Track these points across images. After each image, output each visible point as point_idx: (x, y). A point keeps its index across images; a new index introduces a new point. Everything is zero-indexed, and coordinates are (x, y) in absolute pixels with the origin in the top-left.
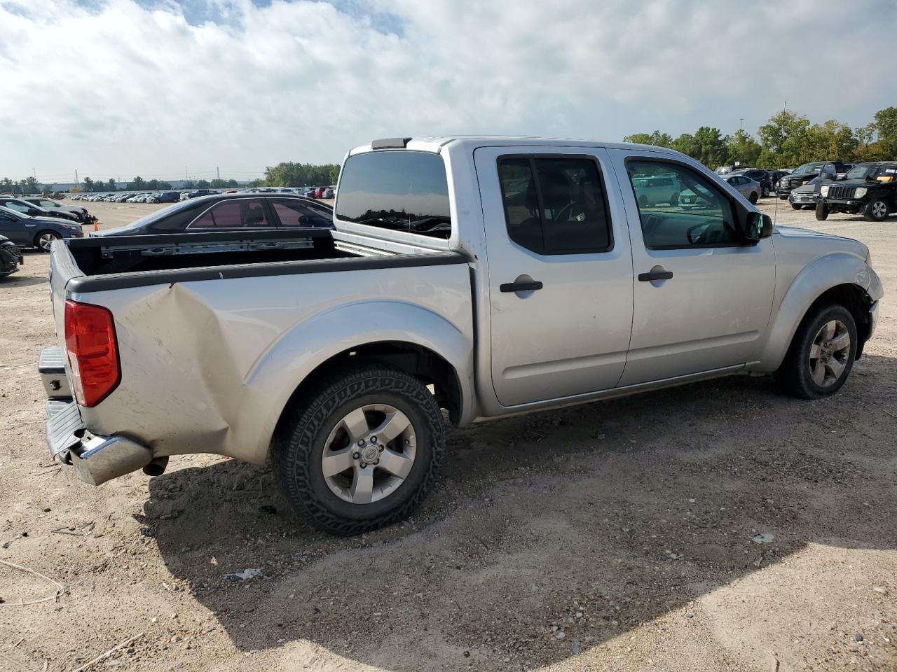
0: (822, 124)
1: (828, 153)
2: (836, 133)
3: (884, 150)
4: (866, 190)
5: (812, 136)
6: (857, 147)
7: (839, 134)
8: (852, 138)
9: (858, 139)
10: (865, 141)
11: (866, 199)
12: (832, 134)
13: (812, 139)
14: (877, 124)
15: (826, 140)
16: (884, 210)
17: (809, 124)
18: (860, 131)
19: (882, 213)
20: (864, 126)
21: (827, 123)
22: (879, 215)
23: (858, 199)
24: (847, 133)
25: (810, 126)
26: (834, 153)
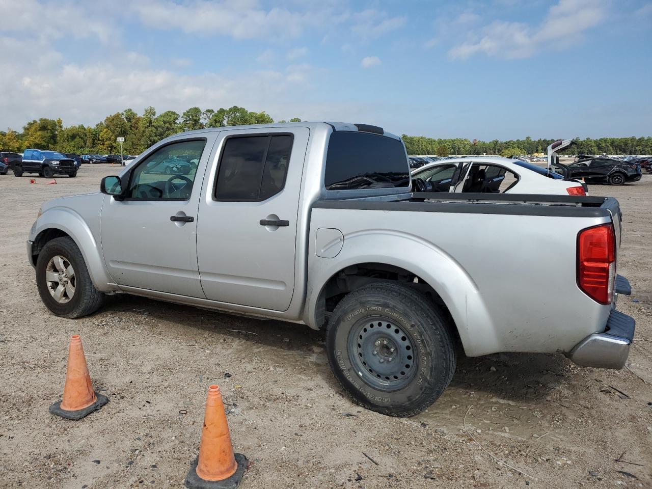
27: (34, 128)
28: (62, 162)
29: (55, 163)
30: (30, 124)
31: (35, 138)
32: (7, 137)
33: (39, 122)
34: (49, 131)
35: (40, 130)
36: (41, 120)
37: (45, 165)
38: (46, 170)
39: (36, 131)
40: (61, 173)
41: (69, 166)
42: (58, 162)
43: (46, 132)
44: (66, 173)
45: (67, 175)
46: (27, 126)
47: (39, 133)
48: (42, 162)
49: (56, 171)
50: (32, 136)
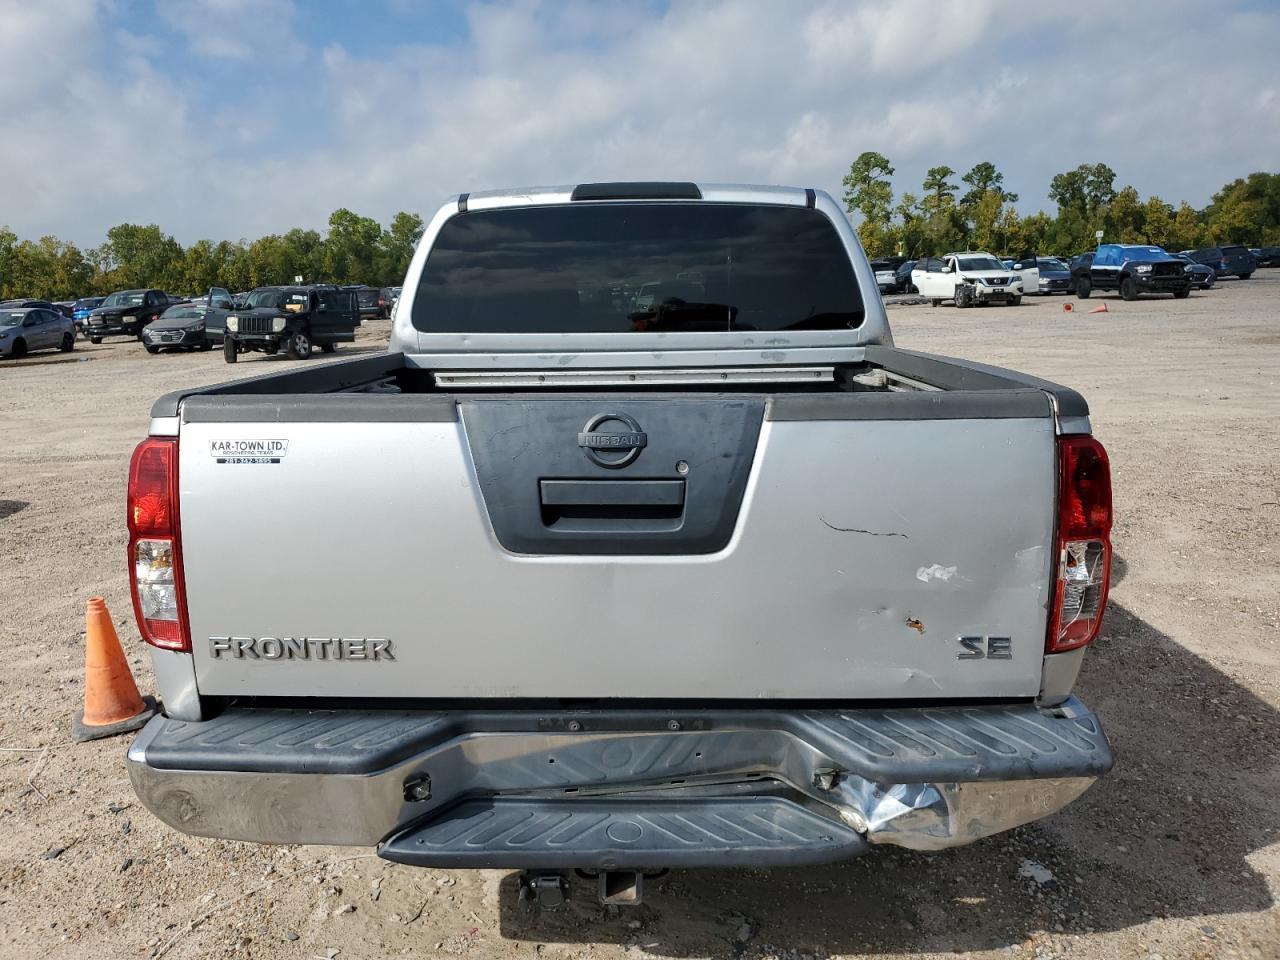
0: (36, 241)
1: (55, 282)
2: (59, 255)
3: (129, 280)
4: (284, 321)
5: (25, 257)
6: (93, 274)
7: (64, 256)
8: (83, 262)
9: (92, 264)
10: (102, 267)
11: (287, 332)
12: (53, 256)
13: (26, 262)
14: (113, 245)
15: (47, 263)
16: (306, 346)
17: (16, 239)
18: (92, 253)
19: (305, 349)
20: (96, 247)
21: (43, 240)
22: (303, 351)
23: (278, 333)
24: (75, 257)
25: (18, 243)
26: (63, 282)
27: (1233, 197)
28: (1159, 268)
29: (1142, 269)
30: (1229, 189)
31: (1235, 217)
32: (1178, 219)
33: (1247, 181)
34: (1266, 199)
35: (1246, 199)
36: (1252, 177)
37: (1124, 275)
38: (1127, 285)
39: (1238, 201)
40: (1153, 289)
41: (1174, 276)
42: (1150, 268)
43: (1259, 201)
44: (1166, 289)
45: (1172, 294)
46: (1221, 193)
47: (1245, 205)
48: (1120, 268)
49: (1142, 286)
50: (1228, 212)
